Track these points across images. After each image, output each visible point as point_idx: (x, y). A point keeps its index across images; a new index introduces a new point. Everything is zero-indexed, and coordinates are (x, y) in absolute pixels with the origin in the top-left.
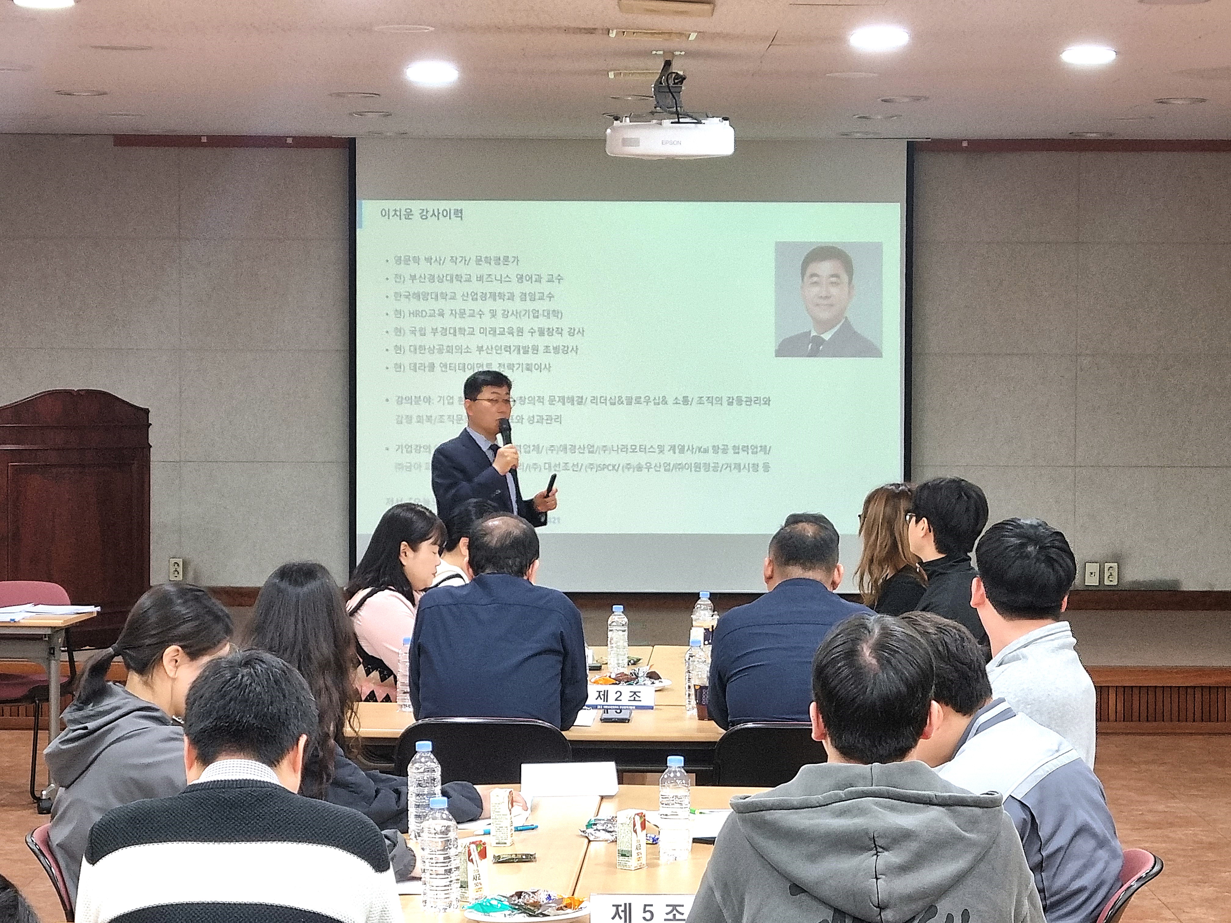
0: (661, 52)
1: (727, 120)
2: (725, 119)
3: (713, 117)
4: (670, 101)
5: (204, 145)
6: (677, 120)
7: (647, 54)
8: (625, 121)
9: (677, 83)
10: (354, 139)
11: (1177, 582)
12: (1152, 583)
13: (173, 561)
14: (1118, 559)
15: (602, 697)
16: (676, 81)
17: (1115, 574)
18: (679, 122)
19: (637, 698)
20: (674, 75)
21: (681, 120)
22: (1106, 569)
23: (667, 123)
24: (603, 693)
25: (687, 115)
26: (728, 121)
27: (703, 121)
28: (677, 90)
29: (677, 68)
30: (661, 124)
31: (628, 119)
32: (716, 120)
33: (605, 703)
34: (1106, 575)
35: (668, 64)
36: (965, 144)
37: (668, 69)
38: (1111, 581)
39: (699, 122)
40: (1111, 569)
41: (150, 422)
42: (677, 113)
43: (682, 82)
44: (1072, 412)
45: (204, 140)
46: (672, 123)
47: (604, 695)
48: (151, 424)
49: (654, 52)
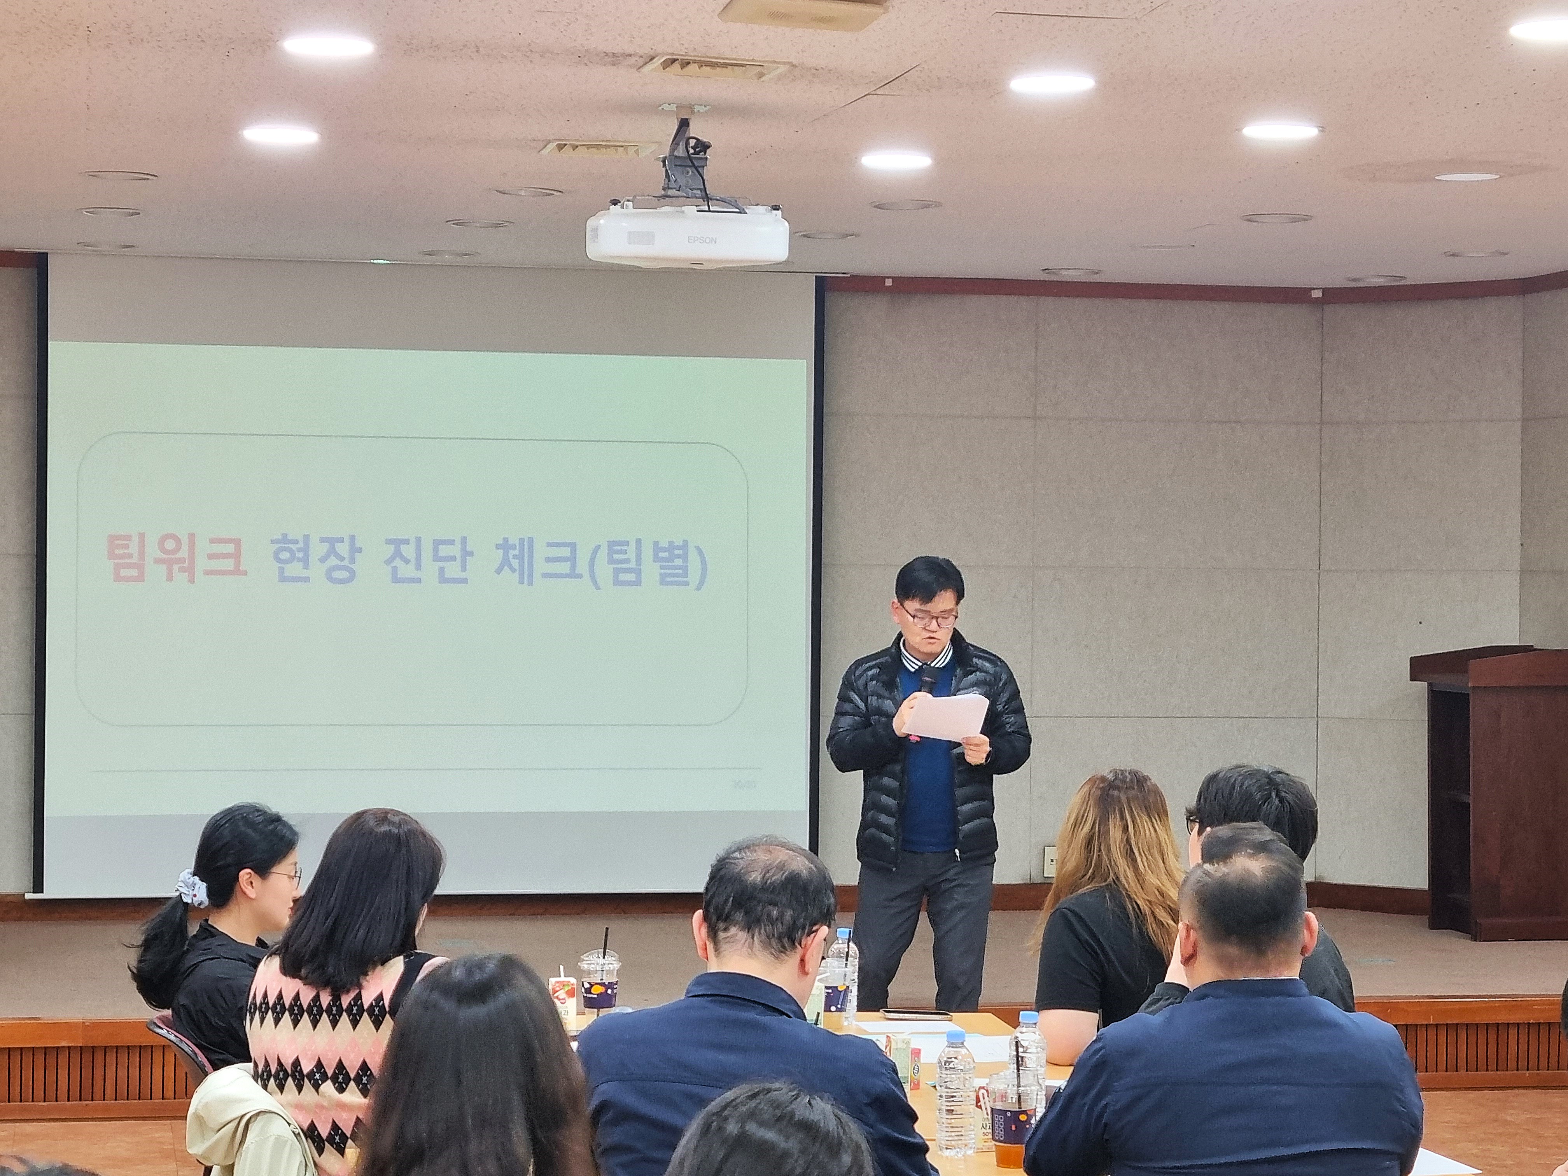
0: (675, 108)
1: (778, 210)
2: (776, 208)
3: (757, 205)
4: (693, 180)
6: (706, 208)
7: (654, 108)
8: (627, 207)
9: (699, 153)
10: (46, 254)
16: (697, 150)
18: (708, 211)
20: (692, 141)
21: (713, 208)
23: (691, 210)
25: (719, 200)
26: (779, 212)
27: (747, 211)
28: (700, 163)
29: (696, 130)
30: (681, 212)
31: (631, 204)
32: (761, 209)
35: (684, 124)
37: (685, 132)
39: (742, 212)
42: (706, 197)
43: (705, 152)
46: (700, 211)
49: (662, 107)
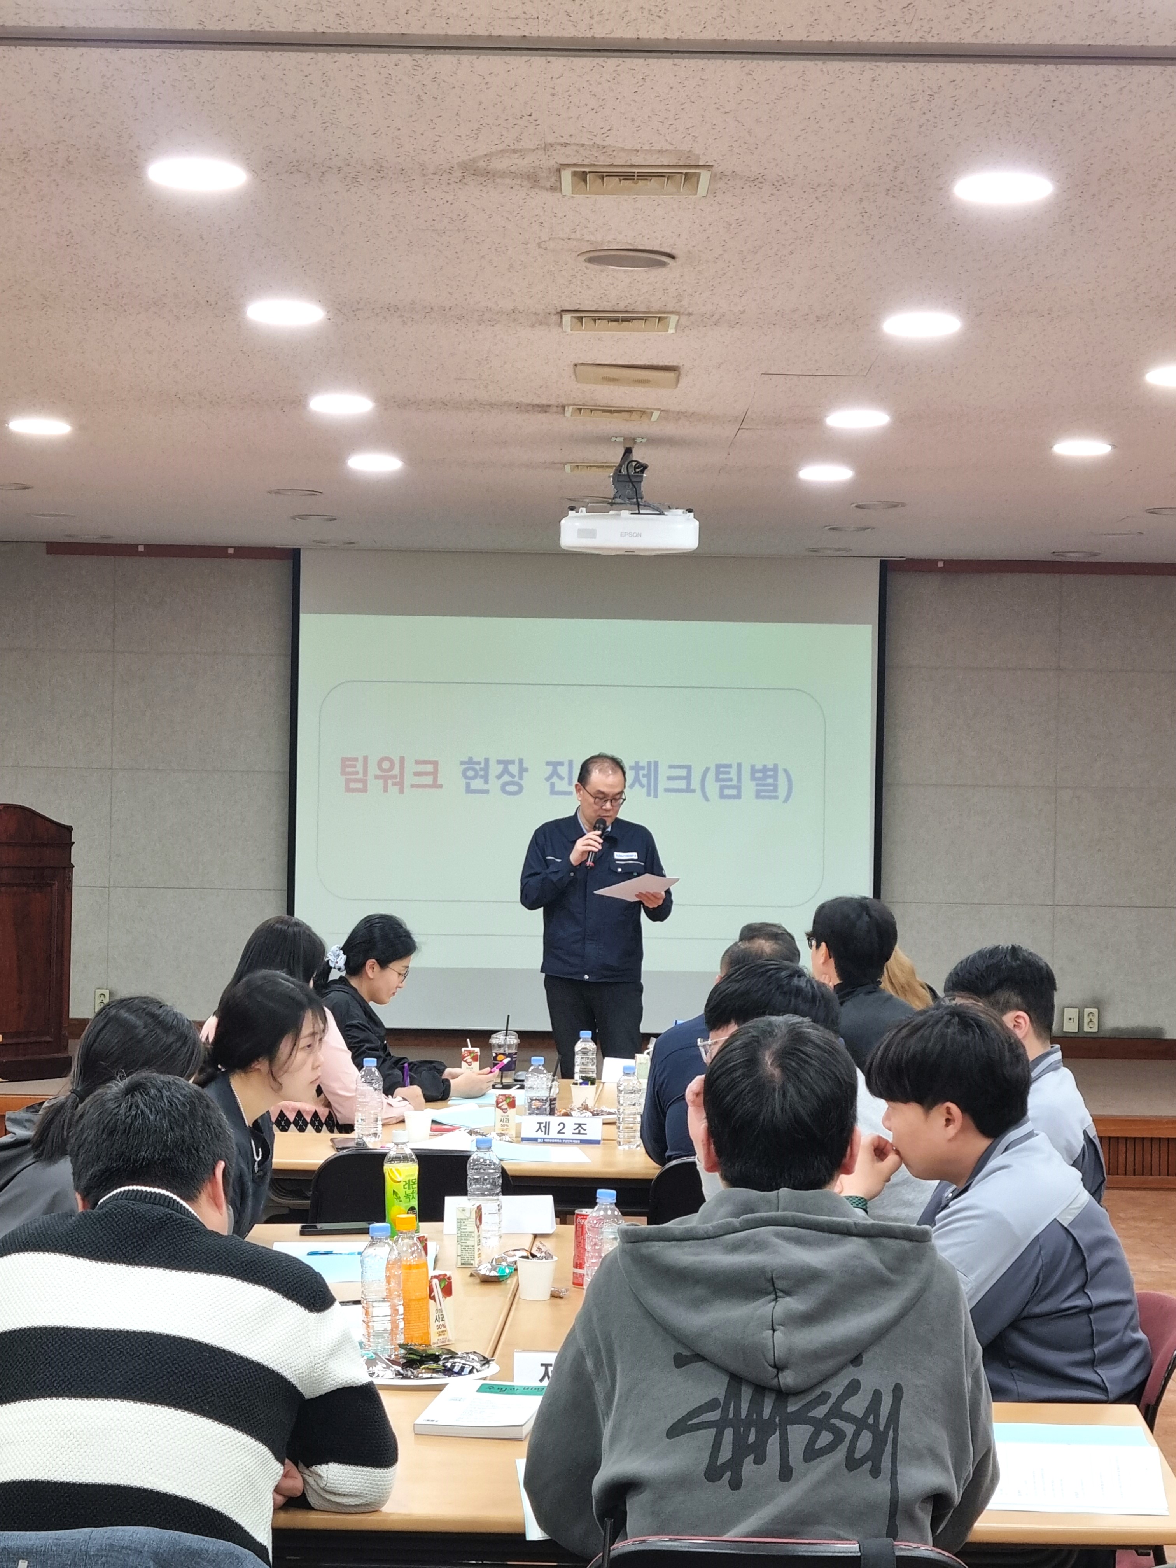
0: (621, 439)
1: (691, 512)
3: (676, 509)
4: (629, 491)
5: (141, 554)
6: (637, 512)
7: (605, 440)
8: (582, 511)
9: (638, 472)
10: (299, 550)
11: (1160, 1030)
12: (1133, 1031)
13: (99, 992)
14: (1098, 1004)
15: (543, 1129)
16: (637, 470)
17: (1096, 1021)
18: (639, 514)
19: (582, 1131)
20: (634, 464)
21: (642, 512)
22: (1086, 1016)
23: (625, 513)
24: (544, 1125)
25: (647, 506)
26: (692, 514)
27: (666, 513)
28: (638, 479)
29: (638, 455)
30: (619, 515)
31: (584, 509)
32: (680, 512)
33: (547, 1136)
34: (1086, 1020)
35: (628, 451)
36: (941, 564)
37: (628, 456)
38: (1091, 1028)
39: (661, 514)
40: (1091, 1015)
41: (73, 840)
42: (638, 504)
43: (642, 471)
44: (1052, 848)
45: (141, 549)
46: (632, 514)
47: (545, 1127)
48: (74, 843)
49: (613, 439)
